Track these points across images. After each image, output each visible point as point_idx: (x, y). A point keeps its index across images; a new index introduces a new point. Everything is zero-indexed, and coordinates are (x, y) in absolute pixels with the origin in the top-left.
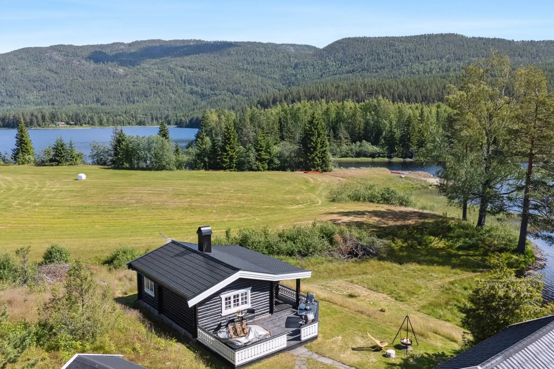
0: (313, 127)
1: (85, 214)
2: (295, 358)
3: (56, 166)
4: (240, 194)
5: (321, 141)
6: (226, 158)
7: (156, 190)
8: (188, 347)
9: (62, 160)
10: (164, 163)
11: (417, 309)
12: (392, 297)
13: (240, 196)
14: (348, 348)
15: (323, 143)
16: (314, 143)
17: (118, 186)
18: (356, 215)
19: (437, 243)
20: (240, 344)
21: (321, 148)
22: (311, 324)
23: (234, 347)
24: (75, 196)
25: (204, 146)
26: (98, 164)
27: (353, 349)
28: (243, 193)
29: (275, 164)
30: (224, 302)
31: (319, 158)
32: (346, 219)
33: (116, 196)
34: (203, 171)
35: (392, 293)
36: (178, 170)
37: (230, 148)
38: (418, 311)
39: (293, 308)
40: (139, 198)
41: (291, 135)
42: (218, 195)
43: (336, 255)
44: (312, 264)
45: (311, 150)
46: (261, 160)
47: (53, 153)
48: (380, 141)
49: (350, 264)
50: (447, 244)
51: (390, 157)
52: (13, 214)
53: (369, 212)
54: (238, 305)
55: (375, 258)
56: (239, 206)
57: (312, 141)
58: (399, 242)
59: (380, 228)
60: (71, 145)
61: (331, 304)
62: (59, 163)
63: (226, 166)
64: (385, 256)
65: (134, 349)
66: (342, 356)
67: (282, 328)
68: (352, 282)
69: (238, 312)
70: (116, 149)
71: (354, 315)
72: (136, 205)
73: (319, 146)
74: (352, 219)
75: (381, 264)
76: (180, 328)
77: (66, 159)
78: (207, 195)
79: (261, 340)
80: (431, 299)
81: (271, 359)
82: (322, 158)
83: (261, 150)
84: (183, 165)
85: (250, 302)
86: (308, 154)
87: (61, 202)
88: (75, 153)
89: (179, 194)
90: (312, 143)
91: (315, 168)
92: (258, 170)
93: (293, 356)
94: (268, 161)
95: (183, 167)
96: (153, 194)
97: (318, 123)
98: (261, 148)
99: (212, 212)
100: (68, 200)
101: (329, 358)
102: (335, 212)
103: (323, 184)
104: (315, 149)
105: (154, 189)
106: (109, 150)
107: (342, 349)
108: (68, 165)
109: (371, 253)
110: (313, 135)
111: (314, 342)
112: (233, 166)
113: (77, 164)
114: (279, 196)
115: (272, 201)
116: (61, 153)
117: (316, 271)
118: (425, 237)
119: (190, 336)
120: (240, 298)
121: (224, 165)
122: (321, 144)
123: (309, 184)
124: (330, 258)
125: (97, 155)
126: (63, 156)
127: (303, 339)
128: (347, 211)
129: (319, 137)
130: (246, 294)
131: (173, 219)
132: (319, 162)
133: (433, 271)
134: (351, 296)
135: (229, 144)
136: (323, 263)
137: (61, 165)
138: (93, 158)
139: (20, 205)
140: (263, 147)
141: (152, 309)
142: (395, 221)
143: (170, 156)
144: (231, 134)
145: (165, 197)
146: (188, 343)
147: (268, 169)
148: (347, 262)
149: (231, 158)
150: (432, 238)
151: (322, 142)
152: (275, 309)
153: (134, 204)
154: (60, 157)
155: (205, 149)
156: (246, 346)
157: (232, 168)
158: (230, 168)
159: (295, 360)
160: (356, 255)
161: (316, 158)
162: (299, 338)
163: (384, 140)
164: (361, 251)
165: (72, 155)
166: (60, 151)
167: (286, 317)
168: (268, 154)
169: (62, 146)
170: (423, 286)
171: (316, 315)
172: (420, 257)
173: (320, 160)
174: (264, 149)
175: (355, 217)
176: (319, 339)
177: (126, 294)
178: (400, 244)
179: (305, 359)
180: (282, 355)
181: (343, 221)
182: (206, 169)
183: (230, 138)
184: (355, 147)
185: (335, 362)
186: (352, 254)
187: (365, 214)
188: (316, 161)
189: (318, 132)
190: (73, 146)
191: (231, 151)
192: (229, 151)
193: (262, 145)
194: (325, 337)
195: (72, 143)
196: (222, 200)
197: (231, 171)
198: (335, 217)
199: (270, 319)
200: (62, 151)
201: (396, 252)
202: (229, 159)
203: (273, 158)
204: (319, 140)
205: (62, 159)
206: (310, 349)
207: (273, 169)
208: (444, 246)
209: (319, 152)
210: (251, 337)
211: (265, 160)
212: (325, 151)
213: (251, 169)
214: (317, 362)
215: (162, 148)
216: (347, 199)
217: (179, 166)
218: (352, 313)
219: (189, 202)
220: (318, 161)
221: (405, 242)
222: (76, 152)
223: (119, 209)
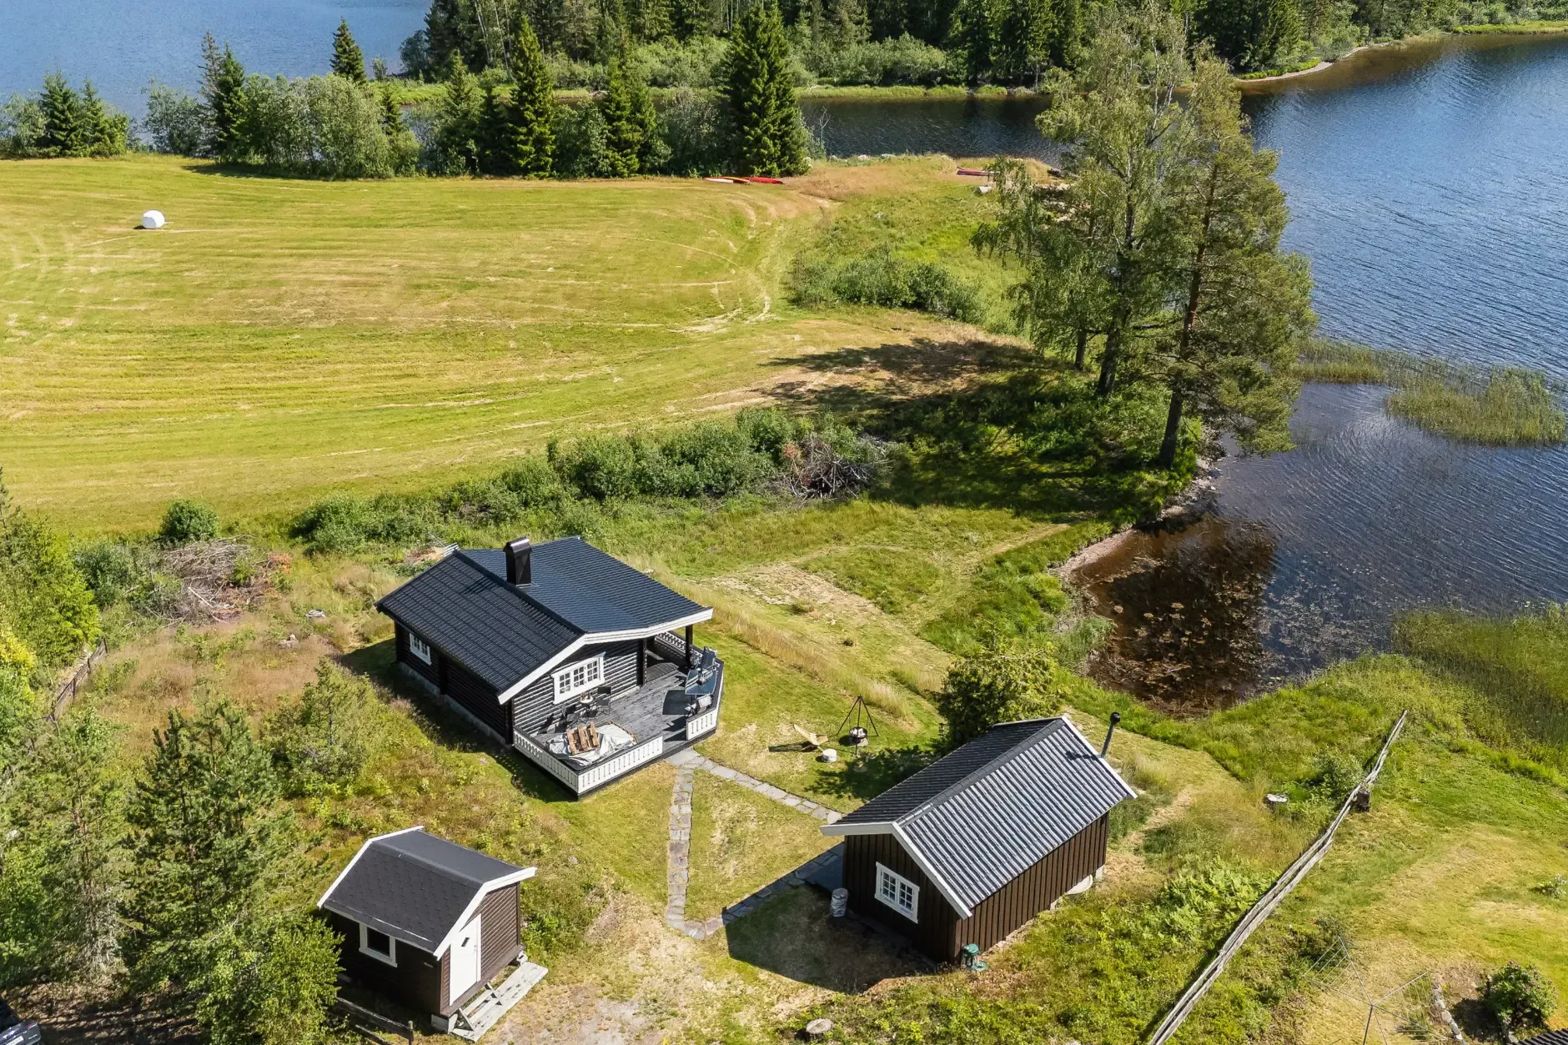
0: (755, 52)
1: (201, 360)
2: (675, 771)
3: (57, 156)
4: (570, 281)
5: (778, 90)
6: (525, 143)
7: (359, 270)
8: (499, 762)
9: (71, 140)
10: (360, 158)
11: (917, 631)
12: (876, 604)
13: (572, 285)
14: (764, 747)
15: (784, 95)
16: (760, 96)
17: (258, 255)
18: (839, 367)
19: (1003, 442)
20: (585, 763)
21: (778, 108)
22: (704, 713)
23: (577, 769)
24: (156, 294)
25: (464, 106)
26: (176, 150)
27: (772, 749)
28: (579, 277)
29: (657, 155)
30: (557, 683)
31: (773, 137)
32: (817, 380)
33: (260, 292)
34: (465, 182)
35: (877, 593)
36: (401, 178)
37: (536, 112)
38: (917, 635)
39: (680, 669)
40: (321, 299)
41: (702, 9)
42: (516, 285)
43: (786, 490)
44: (732, 517)
45: (751, 118)
46: (620, 145)
47: (42, 121)
48: (951, 26)
49: (809, 514)
50: (1022, 444)
51: (973, 84)
52: (20, 361)
53: (873, 353)
54: (582, 683)
55: (866, 493)
56: (570, 323)
57: (754, 90)
58: (923, 445)
59: (888, 405)
60: (89, 95)
61: (750, 650)
62: (65, 149)
63: (528, 163)
64: (887, 485)
65: (420, 789)
66: (751, 763)
67: (658, 715)
68: (805, 568)
69: (583, 696)
70: (218, 106)
71: (784, 677)
72: (316, 325)
73: (773, 102)
74: (830, 379)
75: (873, 512)
76: (482, 724)
77: (83, 135)
78: (491, 286)
79: (621, 752)
80: (949, 604)
81: (634, 776)
82: (781, 137)
83: (619, 118)
84: (412, 163)
85: (602, 674)
86: (746, 128)
87: (126, 315)
88: (105, 118)
89: (418, 286)
90: (755, 98)
91: (764, 165)
92: (615, 173)
93: (672, 767)
94: (637, 148)
95: (413, 168)
96: (354, 284)
97: (769, 39)
98: (619, 113)
99: (506, 348)
100: (143, 308)
101: (731, 767)
102: (795, 356)
103: (781, 228)
104: (762, 111)
105: (352, 268)
106: (201, 107)
107: (754, 749)
108: (93, 155)
109: (857, 482)
110: (756, 74)
111: (710, 739)
112: (546, 163)
113: (117, 153)
114: (668, 286)
115: (652, 303)
116: (66, 120)
117: (740, 538)
118: (981, 428)
119: (502, 740)
120: (585, 672)
121: (523, 163)
122: (778, 97)
123: (744, 231)
124: (773, 499)
125: (165, 119)
126: (73, 129)
127: (690, 736)
128: (821, 351)
129: (772, 78)
130: (595, 663)
131: (414, 376)
132: (772, 150)
133: (972, 526)
134: (797, 610)
135: (532, 103)
136: (755, 513)
137: (72, 155)
138: (156, 131)
139: (27, 329)
140: (624, 109)
141: (427, 682)
142: (926, 381)
143: (376, 136)
144: (535, 73)
145: (385, 296)
146: (498, 752)
147: (641, 171)
148: (806, 505)
149: (540, 142)
150: (994, 429)
151: (781, 92)
152: (646, 676)
153: (311, 320)
154: (64, 130)
155: (466, 114)
156: (595, 764)
157: (542, 168)
158: (537, 168)
159: (674, 775)
160: (826, 490)
161: (765, 138)
162: (683, 736)
163: (964, 21)
164: (838, 479)
165: (96, 125)
166: (63, 112)
167: (666, 691)
168: (638, 128)
169: (65, 101)
170: (942, 571)
171: (714, 698)
172: (960, 483)
173: (775, 145)
174: (627, 113)
175: (838, 372)
176: (718, 733)
177: (368, 641)
178: (925, 449)
179: (691, 772)
180: (656, 766)
181: (810, 387)
182: (475, 174)
183: (535, 85)
184: (883, 53)
185: (740, 775)
186: (818, 486)
187: (859, 363)
188: (766, 147)
189: (771, 65)
190: (94, 98)
191: (539, 122)
192: (532, 121)
193: (622, 104)
194: (730, 728)
195: (92, 90)
196: (527, 305)
197: (542, 178)
198: (792, 374)
199: (636, 698)
200: (67, 113)
201: (913, 471)
202: (534, 144)
203: (651, 137)
204: (773, 86)
205: (72, 136)
206: (701, 751)
207: (655, 170)
208: (1016, 449)
209: (773, 123)
210: (605, 749)
211: (629, 144)
212: (789, 116)
213: (594, 172)
214: (710, 776)
215: (350, 116)
216: (832, 297)
217: (401, 164)
218: (783, 671)
219: (446, 312)
220: (773, 148)
221: (936, 442)
222: (107, 115)
223: (279, 338)
